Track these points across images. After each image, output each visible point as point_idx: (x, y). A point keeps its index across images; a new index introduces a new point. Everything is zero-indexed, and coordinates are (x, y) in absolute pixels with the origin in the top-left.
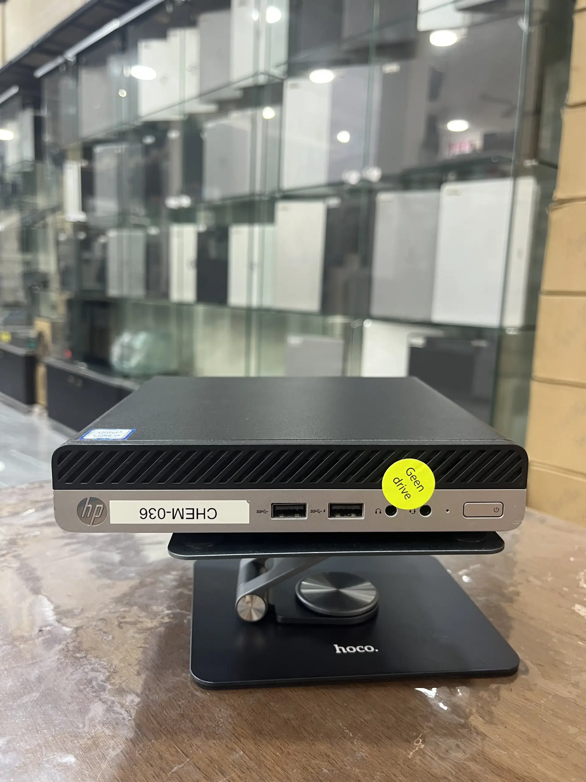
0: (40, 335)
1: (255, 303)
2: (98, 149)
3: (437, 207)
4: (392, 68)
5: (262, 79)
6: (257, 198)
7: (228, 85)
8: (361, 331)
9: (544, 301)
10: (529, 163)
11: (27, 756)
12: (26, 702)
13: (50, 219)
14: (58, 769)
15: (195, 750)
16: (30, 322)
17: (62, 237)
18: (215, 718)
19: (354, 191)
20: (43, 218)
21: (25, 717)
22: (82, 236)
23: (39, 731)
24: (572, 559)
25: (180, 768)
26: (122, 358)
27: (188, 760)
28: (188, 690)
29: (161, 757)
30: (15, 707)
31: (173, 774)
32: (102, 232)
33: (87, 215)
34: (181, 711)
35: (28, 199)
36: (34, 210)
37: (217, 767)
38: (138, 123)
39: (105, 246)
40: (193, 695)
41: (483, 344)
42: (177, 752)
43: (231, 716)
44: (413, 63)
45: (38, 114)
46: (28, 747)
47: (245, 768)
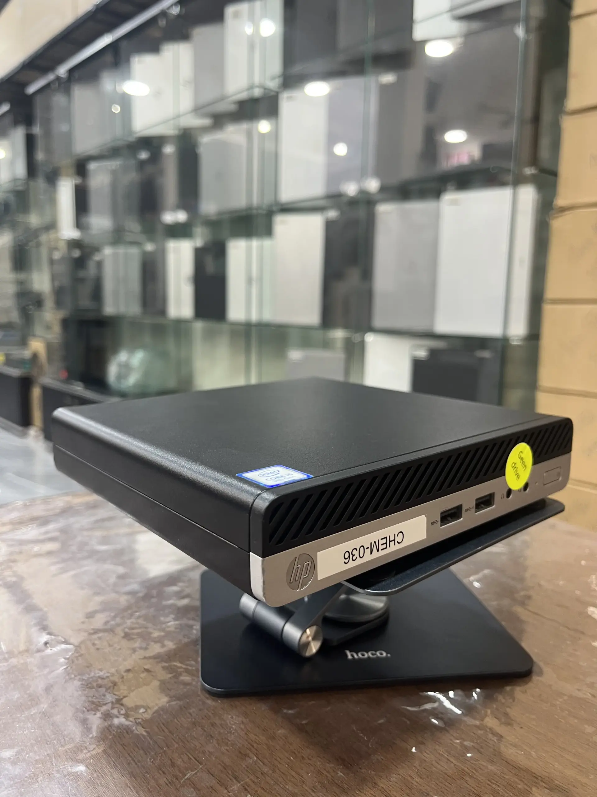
0: (35, 356)
1: (254, 317)
2: (92, 166)
3: (437, 216)
4: (388, 78)
5: (257, 93)
6: (255, 212)
7: (223, 98)
8: (362, 345)
9: (548, 309)
10: (529, 171)
11: (37, 766)
12: (34, 714)
13: (44, 238)
14: (69, 778)
15: (208, 757)
16: (24, 343)
17: (57, 255)
18: (227, 724)
19: (353, 202)
20: (37, 237)
21: (33, 729)
22: (77, 253)
23: (49, 742)
24: (583, 563)
25: (194, 775)
26: (120, 377)
27: (201, 766)
28: (199, 698)
29: (173, 765)
30: (24, 719)
31: (187, 781)
32: (97, 249)
33: (82, 232)
34: (192, 719)
35: (20, 218)
36: (27, 229)
37: (230, 772)
38: (132, 139)
39: (100, 265)
40: (204, 703)
41: (486, 354)
42: (190, 759)
43: (243, 722)
44: (411, 74)
45: (29, 132)
46: (37, 758)
47: (260, 773)
